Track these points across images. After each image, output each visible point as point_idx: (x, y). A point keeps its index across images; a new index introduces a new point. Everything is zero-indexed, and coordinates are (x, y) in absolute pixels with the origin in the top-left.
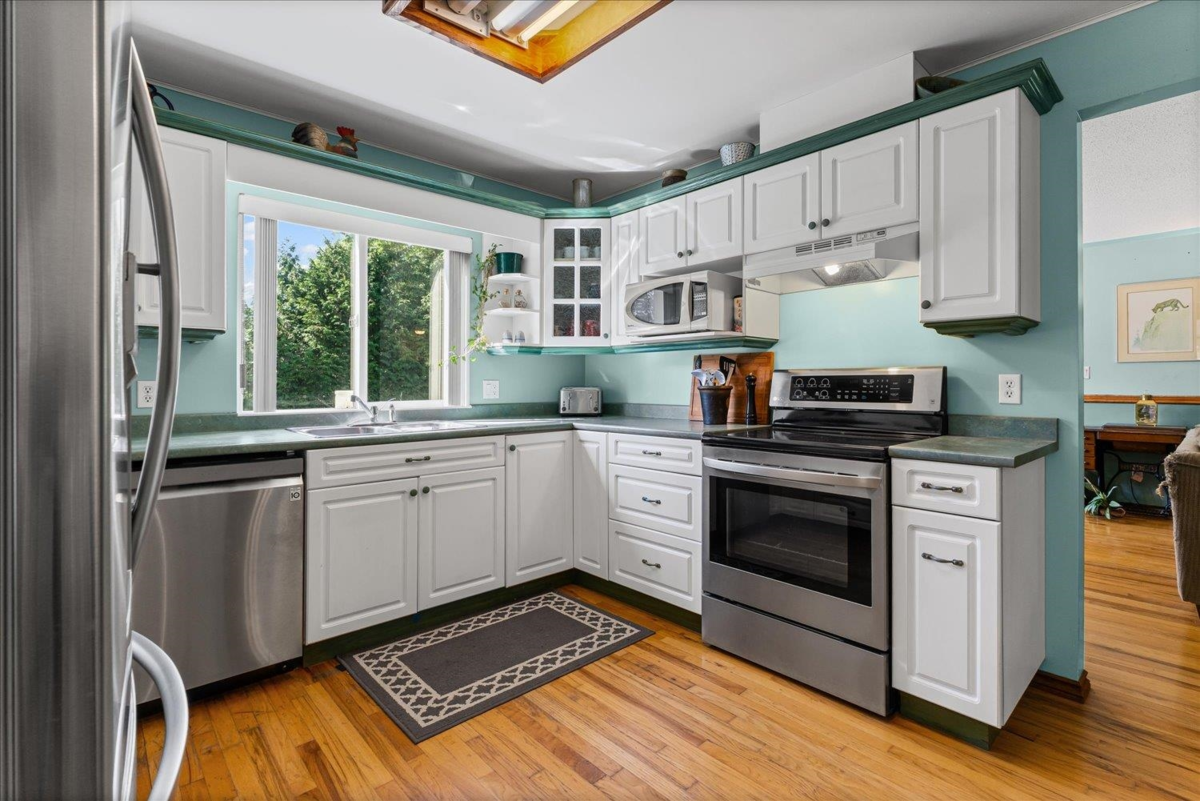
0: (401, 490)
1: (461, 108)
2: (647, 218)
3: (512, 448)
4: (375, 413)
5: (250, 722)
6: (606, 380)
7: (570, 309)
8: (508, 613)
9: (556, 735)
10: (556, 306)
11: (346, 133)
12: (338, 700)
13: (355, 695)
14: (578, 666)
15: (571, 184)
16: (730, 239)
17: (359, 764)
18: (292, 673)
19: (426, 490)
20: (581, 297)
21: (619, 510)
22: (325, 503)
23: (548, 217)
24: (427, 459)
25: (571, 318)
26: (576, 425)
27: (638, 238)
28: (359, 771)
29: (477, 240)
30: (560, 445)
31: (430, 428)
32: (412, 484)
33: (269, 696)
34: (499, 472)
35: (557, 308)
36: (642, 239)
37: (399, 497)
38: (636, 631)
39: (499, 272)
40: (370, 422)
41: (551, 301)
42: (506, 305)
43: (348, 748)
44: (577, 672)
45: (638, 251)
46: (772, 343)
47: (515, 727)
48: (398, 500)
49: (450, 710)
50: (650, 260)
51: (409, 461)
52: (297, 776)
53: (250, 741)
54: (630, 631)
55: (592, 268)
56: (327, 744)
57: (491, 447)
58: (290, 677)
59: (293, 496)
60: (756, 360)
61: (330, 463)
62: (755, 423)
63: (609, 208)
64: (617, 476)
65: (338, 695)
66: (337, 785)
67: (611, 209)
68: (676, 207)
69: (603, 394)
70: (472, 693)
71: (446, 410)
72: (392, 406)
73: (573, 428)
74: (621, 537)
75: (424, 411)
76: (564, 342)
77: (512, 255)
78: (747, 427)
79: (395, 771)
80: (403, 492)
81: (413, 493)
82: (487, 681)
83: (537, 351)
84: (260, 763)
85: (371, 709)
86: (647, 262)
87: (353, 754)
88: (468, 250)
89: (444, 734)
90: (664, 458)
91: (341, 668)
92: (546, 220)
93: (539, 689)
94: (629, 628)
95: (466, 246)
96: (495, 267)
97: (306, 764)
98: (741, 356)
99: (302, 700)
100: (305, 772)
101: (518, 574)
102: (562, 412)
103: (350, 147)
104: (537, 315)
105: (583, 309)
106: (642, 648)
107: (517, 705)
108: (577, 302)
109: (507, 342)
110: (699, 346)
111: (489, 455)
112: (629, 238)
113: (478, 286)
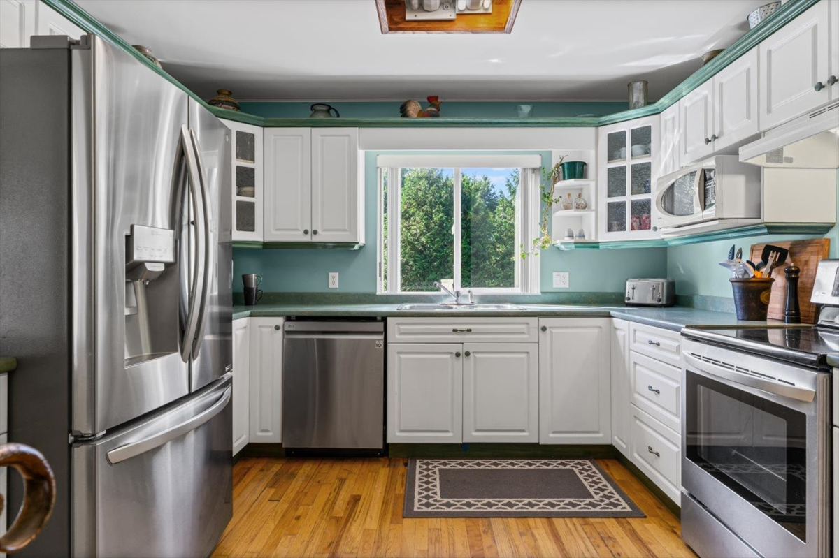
0: (451, 351)
1: (495, 61)
2: (686, 108)
3: (544, 329)
4: (458, 296)
5: (344, 476)
6: (683, 272)
7: (623, 205)
8: (538, 464)
9: (485, 548)
10: (609, 204)
11: (432, 100)
12: (389, 481)
13: (399, 482)
14: (549, 516)
15: (627, 87)
16: (748, 117)
17: (369, 515)
18: (381, 459)
19: (467, 354)
20: (632, 194)
21: (636, 396)
22: (399, 353)
23: (601, 124)
24: (469, 331)
25: (623, 215)
26: (612, 313)
27: (679, 130)
28: (366, 518)
29: (546, 156)
30: (596, 330)
31: (496, 309)
32: (458, 348)
33: (362, 465)
34: (533, 348)
35: (610, 206)
36: (682, 130)
37: (448, 356)
38: (628, 509)
39: (564, 179)
40: (455, 303)
41: (604, 200)
42: (567, 208)
43: (371, 506)
44: (544, 520)
45: (679, 141)
46: (827, 228)
47: (465, 532)
48: (446, 359)
49: (438, 508)
50: (688, 150)
51: (455, 331)
52: (339, 508)
53: (337, 483)
54: (624, 507)
55: (642, 164)
56: (364, 499)
57: (524, 326)
58: (379, 461)
59: (377, 345)
60: (809, 249)
61: (401, 327)
62: (798, 321)
63: (656, 104)
64: (635, 364)
65: (391, 478)
66: (351, 520)
67: (657, 105)
68: (706, 92)
69: (671, 286)
70: (459, 504)
71: (518, 296)
72: (469, 291)
73: (609, 316)
74: (638, 422)
75: (500, 296)
76: (617, 236)
77: (574, 163)
78: (786, 324)
79: (380, 526)
80: (451, 353)
81: (458, 355)
82: (475, 501)
83: (595, 245)
84: (332, 495)
85: (400, 490)
86: (686, 152)
87: (371, 509)
88: (538, 164)
89: (421, 519)
90: (663, 349)
91: (406, 465)
92: (600, 128)
93: (504, 519)
94: (624, 504)
95: (536, 162)
96: (561, 175)
97: (348, 504)
98: (795, 244)
99: (374, 474)
100: (344, 508)
101: (551, 435)
102: (626, 301)
103: (434, 109)
104: (594, 213)
105: (634, 204)
106: (618, 523)
107: (480, 522)
108: (628, 198)
109: (567, 240)
110: (730, 235)
111: (523, 333)
112: (673, 131)
113: (546, 193)
